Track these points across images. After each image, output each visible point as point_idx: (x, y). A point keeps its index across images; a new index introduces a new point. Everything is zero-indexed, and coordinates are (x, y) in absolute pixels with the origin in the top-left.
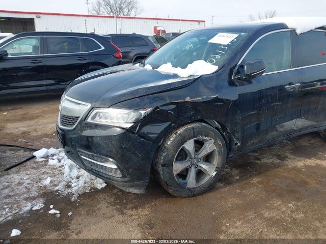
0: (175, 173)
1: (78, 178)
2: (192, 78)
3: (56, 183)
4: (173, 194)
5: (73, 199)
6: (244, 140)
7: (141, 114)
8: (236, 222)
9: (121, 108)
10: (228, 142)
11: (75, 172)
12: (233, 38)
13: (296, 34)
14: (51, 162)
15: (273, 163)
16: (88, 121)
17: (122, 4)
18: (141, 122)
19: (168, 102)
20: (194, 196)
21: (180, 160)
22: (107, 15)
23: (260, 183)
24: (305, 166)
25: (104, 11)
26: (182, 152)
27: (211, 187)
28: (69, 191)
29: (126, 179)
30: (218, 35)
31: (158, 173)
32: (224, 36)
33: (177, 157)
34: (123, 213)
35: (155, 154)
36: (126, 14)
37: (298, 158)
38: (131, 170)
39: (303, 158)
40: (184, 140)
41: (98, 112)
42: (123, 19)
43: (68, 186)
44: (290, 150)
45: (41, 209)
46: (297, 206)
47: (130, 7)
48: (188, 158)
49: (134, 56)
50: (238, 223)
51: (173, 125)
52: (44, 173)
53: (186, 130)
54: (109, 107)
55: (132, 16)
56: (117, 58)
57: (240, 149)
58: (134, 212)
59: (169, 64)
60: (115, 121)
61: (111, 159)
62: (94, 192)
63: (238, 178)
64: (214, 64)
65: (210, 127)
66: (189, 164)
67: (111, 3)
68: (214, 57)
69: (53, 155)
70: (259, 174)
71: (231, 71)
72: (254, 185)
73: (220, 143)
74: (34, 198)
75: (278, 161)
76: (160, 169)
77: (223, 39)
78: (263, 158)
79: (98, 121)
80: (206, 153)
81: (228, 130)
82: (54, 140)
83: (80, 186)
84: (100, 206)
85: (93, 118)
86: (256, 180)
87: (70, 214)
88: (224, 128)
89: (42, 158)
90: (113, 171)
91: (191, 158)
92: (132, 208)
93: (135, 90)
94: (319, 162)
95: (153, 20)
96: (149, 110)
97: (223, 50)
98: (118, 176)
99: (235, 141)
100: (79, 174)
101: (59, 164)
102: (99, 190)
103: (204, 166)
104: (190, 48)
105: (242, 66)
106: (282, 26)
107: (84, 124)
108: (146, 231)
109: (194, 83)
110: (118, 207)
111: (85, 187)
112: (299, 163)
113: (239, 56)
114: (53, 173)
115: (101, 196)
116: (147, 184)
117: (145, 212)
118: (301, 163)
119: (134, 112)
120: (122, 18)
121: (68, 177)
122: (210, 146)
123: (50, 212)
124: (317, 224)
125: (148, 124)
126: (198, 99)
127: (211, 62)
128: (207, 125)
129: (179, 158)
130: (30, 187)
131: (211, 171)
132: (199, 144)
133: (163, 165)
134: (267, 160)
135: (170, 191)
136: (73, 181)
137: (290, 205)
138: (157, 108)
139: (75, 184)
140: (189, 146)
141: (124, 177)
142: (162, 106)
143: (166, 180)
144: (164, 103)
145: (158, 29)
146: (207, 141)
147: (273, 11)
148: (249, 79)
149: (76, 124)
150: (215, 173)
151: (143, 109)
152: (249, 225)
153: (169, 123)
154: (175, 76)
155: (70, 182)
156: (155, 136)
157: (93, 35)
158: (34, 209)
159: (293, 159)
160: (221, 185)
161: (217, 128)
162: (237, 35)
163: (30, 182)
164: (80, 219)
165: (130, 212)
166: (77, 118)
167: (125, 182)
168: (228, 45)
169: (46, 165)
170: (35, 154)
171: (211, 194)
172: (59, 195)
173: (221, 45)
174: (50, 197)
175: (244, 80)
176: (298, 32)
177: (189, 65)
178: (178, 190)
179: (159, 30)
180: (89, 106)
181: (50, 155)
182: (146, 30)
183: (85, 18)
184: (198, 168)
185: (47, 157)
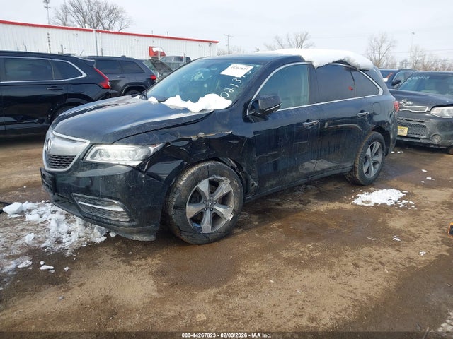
0: (188, 217)
1: (69, 233)
2: (204, 113)
3: (41, 240)
4: (187, 241)
5: (67, 254)
6: (262, 180)
7: (150, 151)
8: (254, 263)
9: (127, 144)
10: (245, 182)
11: (64, 227)
12: (248, 71)
13: (314, 68)
14: (29, 217)
15: (295, 208)
16: (87, 160)
17: (101, 13)
18: (151, 160)
19: (179, 137)
20: (210, 242)
21: (194, 202)
22: (78, 27)
23: (279, 227)
24: (328, 210)
25: (73, 21)
26: (196, 194)
27: (228, 233)
28: (61, 246)
29: (134, 224)
30: (232, 66)
31: (170, 218)
32: (237, 68)
33: (191, 199)
34: (130, 264)
35: (166, 197)
36: (106, 26)
37: (321, 203)
38: (139, 213)
39: (327, 202)
40: (197, 180)
41: (99, 150)
42: (104, 35)
43: (59, 242)
44: (313, 195)
45: (29, 266)
46: (316, 246)
47: (112, 16)
48: (202, 201)
49: (124, 87)
50: (256, 264)
51: (186, 163)
52: (22, 230)
53: (200, 169)
54: (112, 144)
55: (116, 30)
56: (104, 88)
57: (257, 190)
58: (143, 262)
59: (178, 97)
60: (120, 158)
61: (116, 202)
62: (92, 246)
63: (257, 223)
64: (227, 99)
65: (225, 165)
66: (204, 206)
67: (84, 10)
68: (228, 91)
69: (30, 211)
70: (279, 218)
71: (246, 106)
72: (273, 229)
73: (236, 183)
74: (17, 256)
75: (301, 206)
76: (172, 212)
77: (237, 71)
78: (284, 203)
79: (98, 159)
80: (222, 195)
81: (244, 170)
82: (27, 193)
83: (73, 240)
84: (101, 259)
85: (93, 156)
86: (276, 225)
87: (66, 269)
88: (240, 167)
89: (16, 213)
90: (119, 215)
91: (206, 201)
92: (140, 259)
93: (142, 125)
94: (342, 205)
95: (147, 38)
96: (159, 146)
97: (237, 83)
98: (124, 220)
99: (252, 181)
100: (70, 228)
101: (40, 220)
102: (97, 244)
103: (220, 209)
104: (201, 78)
105: (256, 101)
106: (298, 59)
107: (82, 164)
108: (159, 278)
109: (207, 118)
110: (124, 258)
111: (79, 241)
112: (322, 207)
113: (253, 91)
114: (35, 230)
115: (102, 249)
116: (158, 228)
117: (155, 261)
118: (324, 207)
119: (141, 148)
120: (102, 32)
121: (56, 233)
122: (225, 187)
123: (41, 268)
124: (334, 260)
125: (158, 162)
126: (212, 135)
127: (224, 96)
128: (222, 164)
129: (193, 200)
130: (8, 245)
131: (227, 214)
132: (214, 185)
133: (176, 207)
134: (288, 205)
135: (184, 237)
136: (64, 236)
137: (309, 245)
138: (168, 143)
139: (67, 239)
140: (204, 186)
141: (131, 221)
142: (173, 142)
143: (179, 225)
144: (175, 138)
145: (154, 50)
146: (222, 181)
147: (305, 34)
148: (264, 115)
149: (71, 165)
150: (232, 216)
151: (152, 144)
152: (268, 265)
153: (182, 161)
154: (186, 110)
155: (60, 237)
156: (164, 177)
157: (68, 57)
158: (20, 266)
159: (317, 203)
160: (238, 231)
161: (232, 167)
162: (251, 67)
163: (6, 240)
164: (80, 273)
165: (137, 262)
166: (73, 157)
167: (133, 226)
168: (242, 78)
169: (23, 221)
170: (5, 209)
171: (228, 241)
172: (48, 252)
173: (234, 77)
174: (37, 254)
175: (259, 116)
176: (316, 65)
177: (201, 99)
178: (191, 236)
179: (157, 52)
180: (88, 143)
181: (25, 210)
182: (138, 52)
183: (47, 30)
184: (214, 211)
185: (22, 213)
